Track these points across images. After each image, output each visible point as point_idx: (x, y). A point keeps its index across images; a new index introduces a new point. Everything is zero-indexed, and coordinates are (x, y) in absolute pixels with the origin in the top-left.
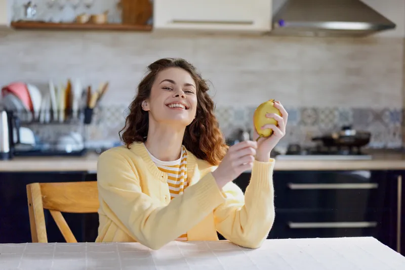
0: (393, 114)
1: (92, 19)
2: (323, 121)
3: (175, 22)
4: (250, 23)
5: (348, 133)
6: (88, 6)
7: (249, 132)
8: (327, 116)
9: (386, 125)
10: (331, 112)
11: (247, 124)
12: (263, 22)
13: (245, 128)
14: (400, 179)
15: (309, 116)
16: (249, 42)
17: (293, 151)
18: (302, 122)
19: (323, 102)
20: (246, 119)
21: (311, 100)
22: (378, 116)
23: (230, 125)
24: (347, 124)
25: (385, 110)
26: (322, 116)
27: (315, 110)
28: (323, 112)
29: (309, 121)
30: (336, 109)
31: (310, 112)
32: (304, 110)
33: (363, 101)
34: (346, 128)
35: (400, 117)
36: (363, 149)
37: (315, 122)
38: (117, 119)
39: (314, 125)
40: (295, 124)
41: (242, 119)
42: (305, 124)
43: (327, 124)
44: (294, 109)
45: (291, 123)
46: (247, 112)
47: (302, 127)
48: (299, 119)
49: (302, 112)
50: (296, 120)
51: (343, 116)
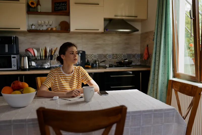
1: (52, 29)
2: (118, 58)
3: (76, 30)
4: (98, 30)
5: (126, 61)
6: (51, 25)
7: (98, 61)
8: (120, 56)
9: (136, 58)
10: (121, 55)
11: (97, 59)
12: (101, 30)
13: (97, 60)
14: (141, 73)
15: (115, 56)
16: (98, 35)
17: (111, 66)
20: (97, 57)
21: (115, 52)
22: (134, 56)
23: (93, 59)
24: (125, 58)
25: (136, 54)
26: (118, 56)
28: (119, 55)
29: (115, 58)
30: (122, 54)
31: (115, 55)
33: (129, 52)
35: (140, 56)
36: (130, 65)
39: (116, 59)
40: (111, 59)
41: (96, 57)
42: (114, 59)
43: (120, 59)
44: (111, 54)
45: (110, 58)
46: (97, 56)
47: (113, 60)
48: (112, 57)
49: (113, 55)
50: (111, 57)
51: (124, 56)
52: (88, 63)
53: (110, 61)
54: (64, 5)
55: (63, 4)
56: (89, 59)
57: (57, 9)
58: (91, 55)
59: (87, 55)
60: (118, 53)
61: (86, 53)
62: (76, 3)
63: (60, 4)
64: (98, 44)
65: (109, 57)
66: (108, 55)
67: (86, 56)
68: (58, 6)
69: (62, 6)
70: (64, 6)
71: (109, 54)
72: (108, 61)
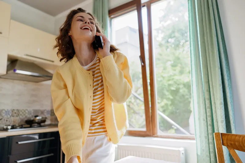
0: (48, 112)
2: (21, 115)
8: (23, 113)
9: (45, 116)
10: (25, 111)
15: (15, 113)
21: (16, 107)
22: (42, 112)
25: (45, 110)
26: (21, 113)
27: (17, 110)
28: (21, 111)
29: (15, 115)
30: (27, 110)
31: (15, 111)
33: (37, 107)
39: (17, 116)
40: (9, 116)
42: (13, 116)
43: (22, 116)
44: (9, 110)
45: (7, 116)
47: (12, 118)
48: (11, 114)
49: (12, 111)
50: (9, 115)
51: (30, 113)
53: (7, 121)
60: (20, 108)
65: (6, 114)
66: (4, 111)
71: (6, 110)
72: (4, 120)
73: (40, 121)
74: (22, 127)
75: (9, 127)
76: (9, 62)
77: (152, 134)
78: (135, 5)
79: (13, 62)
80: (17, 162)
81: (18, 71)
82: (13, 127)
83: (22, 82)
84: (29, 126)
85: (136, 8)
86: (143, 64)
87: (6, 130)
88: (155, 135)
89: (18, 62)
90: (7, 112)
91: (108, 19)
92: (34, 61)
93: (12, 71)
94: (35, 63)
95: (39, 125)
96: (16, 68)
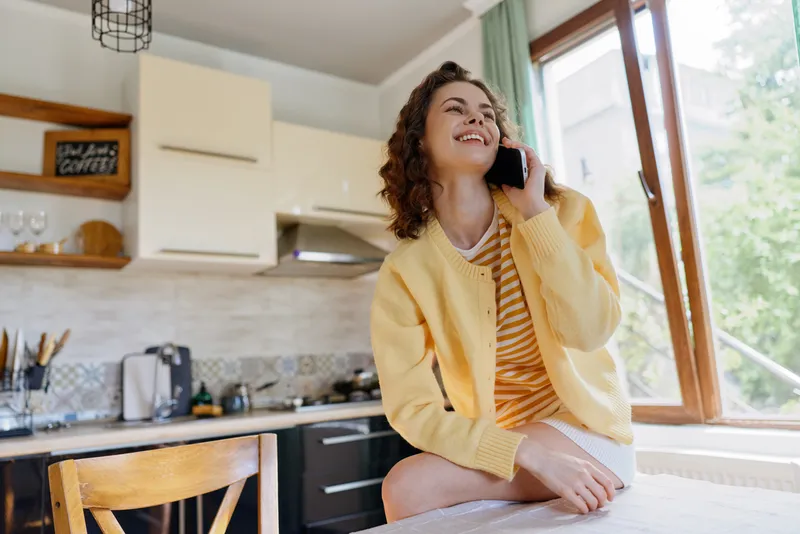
1: (41, 249)
2: (320, 369)
3: (164, 251)
4: (255, 256)
6: (37, 233)
7: (247, 385)
8: (324, 363)
10: (328, 359)
11: (240, 377)
13: (240, 382)
15: (307, 365)
16: (239, 283)
18: (300, 372)
19: (319, 349)
20: (239, 372)
21: (308, 349)
23: (221, 381)
26: (319, 364)
27: (312, 357)
28: (320, 360)
29: (306, 369)
30: (332, 355)
31: (306, 360)
32: (301, 358)
34: (359, 372)
37: (312, 372)
38: (72, 382)
40: (292, 374)
41: (234, 371)
42: (302, 374)
43: (324, 373)
44: (292, 358)
45: (289, 374)
46: (239, 364)
47: (300, 377)
48: (296, 368)
49: (299, 361)
50: (292, 370)
51: (340, 362)
52: (203, 396)
53: (289, 386)
54: (102, 156)
55: (103, 150)
56: (206, 380)
57: (70, 169)
58: (215, 364)
59: (197, 365)
60: (317, 351)
61: (194, 355)
62: (166, 148)
63: (85, 150)
64: (243, 318)
65: (286, 370)
66: (280, 362)
67: (194, 368)
68: (79, 158)
69: (96, 156)
70: (105, 160)
71: (285, 358)
73: (368, 383)
74: (326, 400)
75: (298, 402)
76: (281, 232)
77: (702, 417)
78: (611, 13)
79: (290, 232)
80: (323, 491)
81: (305, 256)
82: (306, 403)
83: (313, 282)
84: (342, 397)
85: (613, 20)
86: (651, 196)
87: (291, 408)
88: (716, 419)
89: (301, 229)
90: (287, 363)
91: (530, 70)
92: (339, 222)
93: (289, 257)
94: (342, 226)
95: (366, 396)
96: (299, 246)
